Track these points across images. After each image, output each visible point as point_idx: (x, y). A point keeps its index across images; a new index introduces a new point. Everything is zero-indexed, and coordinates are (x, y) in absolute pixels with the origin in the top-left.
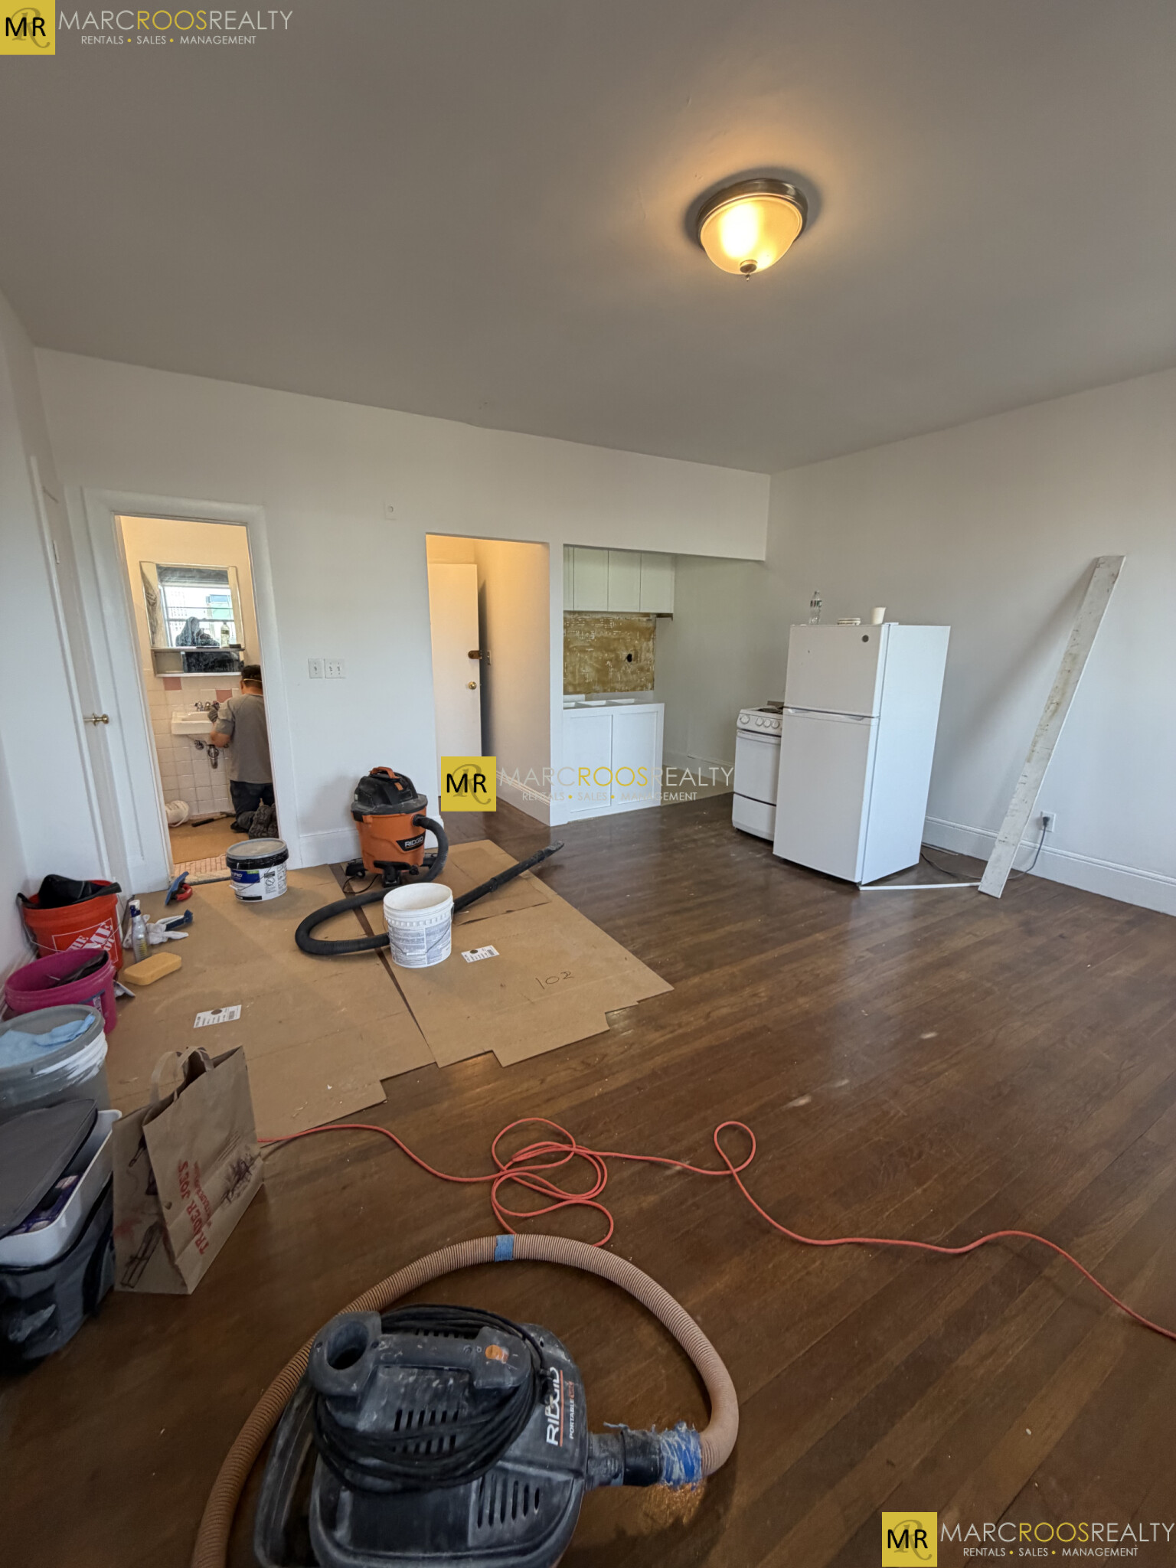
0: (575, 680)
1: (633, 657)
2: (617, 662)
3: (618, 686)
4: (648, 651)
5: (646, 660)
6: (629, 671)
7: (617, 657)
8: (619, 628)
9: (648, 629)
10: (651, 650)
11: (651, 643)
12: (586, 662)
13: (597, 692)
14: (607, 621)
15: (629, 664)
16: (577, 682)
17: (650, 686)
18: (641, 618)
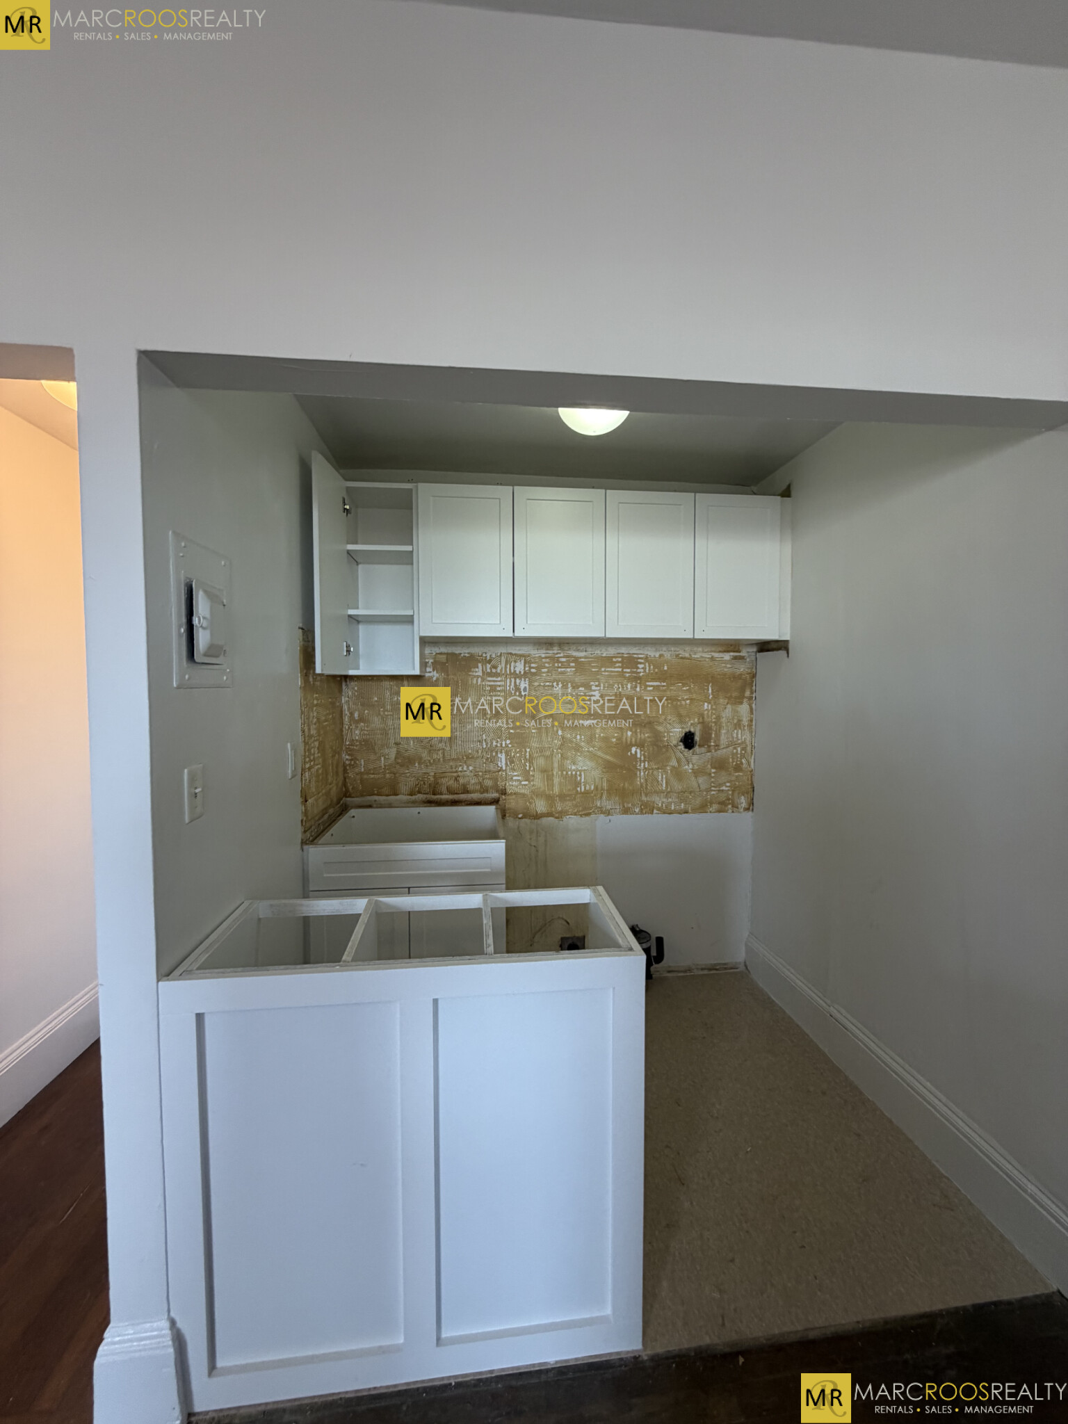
0: (551, 786)
1: (697, 738)
2: (657, 749)
3: (659, 801)
4: (738, 725)
5: (732, 744)
6: (688, 768)
7: (657, 737)
8: (662, 676)
9: (735, 677)
10: (745, 722)
11: (744, 708)
12: (578, 748)
13: (608, 813)
14: (631, 662)
15: (688, 753)
16: (556, 790)
17: (743, 802)
18: (716, 655)
